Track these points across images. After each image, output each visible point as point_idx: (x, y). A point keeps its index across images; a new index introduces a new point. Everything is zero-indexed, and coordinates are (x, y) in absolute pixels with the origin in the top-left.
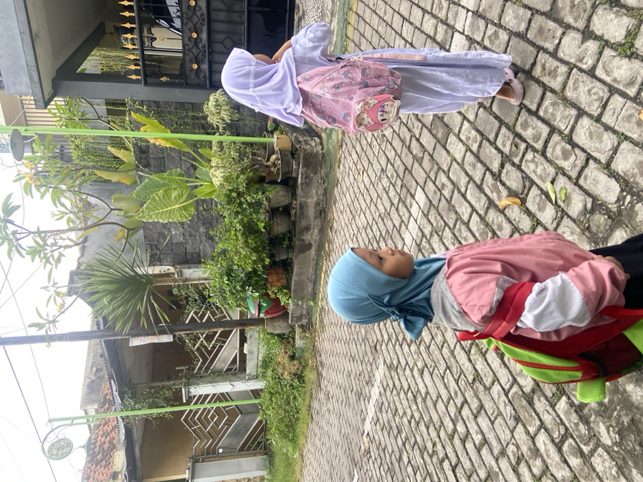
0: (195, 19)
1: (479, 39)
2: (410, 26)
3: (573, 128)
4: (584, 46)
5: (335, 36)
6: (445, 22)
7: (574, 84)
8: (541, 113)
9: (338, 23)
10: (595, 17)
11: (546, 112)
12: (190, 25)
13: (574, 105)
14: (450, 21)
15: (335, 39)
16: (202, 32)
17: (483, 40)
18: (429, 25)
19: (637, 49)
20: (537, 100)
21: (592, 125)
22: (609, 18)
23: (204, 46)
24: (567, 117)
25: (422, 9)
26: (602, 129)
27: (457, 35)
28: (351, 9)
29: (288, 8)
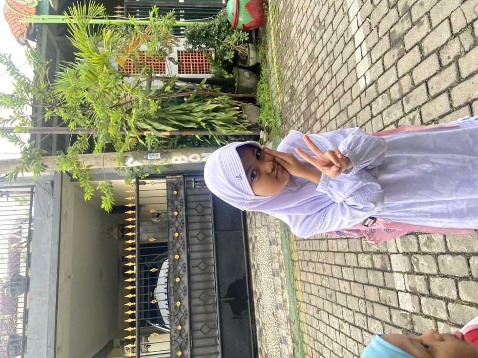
0: (180, 315)
1: (416, 250)
2: (348, 269)
5: (288, 303)
6: (378, 253)
9: (288, 293)
12: (177, 320)
14: (383, 249)
15: (288, 305)
16: (185, 324)
17: (419, 249)
18: (365, 261)
23: (187, 336)
25: (354, 253)
27: (392, 257)
28: (296, 280)
29: (248, 296)
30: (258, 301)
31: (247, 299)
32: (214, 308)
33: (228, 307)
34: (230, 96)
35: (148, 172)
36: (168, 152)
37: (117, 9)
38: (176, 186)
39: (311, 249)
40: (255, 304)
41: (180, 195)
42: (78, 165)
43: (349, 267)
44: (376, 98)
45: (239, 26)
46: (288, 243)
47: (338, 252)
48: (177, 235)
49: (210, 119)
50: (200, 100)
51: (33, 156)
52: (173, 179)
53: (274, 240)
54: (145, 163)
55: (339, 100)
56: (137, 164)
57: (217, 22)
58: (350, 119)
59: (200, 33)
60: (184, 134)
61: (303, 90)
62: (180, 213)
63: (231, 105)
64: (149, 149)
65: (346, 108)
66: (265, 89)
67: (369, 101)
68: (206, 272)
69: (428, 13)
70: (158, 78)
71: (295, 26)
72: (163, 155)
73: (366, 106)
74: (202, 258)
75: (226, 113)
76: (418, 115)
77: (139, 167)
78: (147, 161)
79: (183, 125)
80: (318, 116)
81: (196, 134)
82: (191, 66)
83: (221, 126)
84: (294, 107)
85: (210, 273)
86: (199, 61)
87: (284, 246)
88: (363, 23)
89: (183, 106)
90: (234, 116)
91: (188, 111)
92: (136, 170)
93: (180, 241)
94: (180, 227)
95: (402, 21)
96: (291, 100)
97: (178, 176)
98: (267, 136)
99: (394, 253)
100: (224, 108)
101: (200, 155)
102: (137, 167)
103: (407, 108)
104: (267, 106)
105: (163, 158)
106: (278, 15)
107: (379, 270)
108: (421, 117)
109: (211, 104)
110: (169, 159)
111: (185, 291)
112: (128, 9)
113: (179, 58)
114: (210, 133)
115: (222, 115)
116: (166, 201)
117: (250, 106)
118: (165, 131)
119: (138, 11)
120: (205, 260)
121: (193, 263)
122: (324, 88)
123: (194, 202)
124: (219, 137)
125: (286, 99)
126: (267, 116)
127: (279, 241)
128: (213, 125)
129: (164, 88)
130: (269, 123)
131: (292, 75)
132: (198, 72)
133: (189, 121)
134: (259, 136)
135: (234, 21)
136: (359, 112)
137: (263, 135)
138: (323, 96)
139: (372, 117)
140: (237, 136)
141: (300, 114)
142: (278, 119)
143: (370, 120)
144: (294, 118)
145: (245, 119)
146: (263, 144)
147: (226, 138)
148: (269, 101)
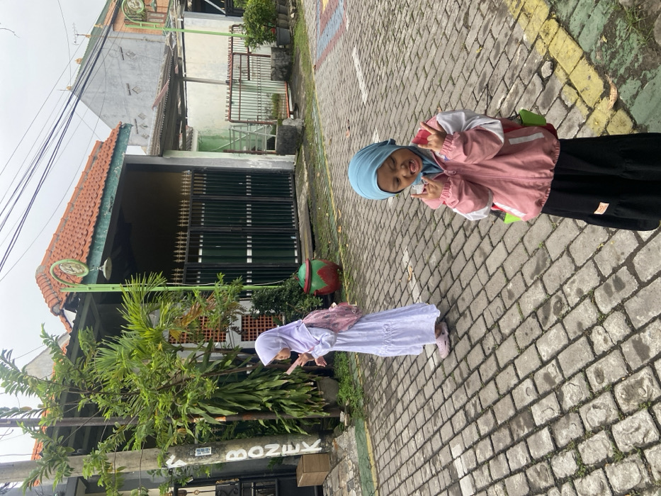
4: (563, 493)
10: (554, 468)
19: (588, 465)
22: (560, 461)
35: (192, 476)
36: (222, 445)
37: (176, 272)
38: (228, 495)
42: (107, 468)
44: (445, 380)
45: (313, 291)
49: (278, 399)
50: (266, 374)
51: (57, 457)
52: (226, 485)
54: (191, 461)
55: (415, 379)
56: (181, 463)
57: (288, 285)
58: (427, 401)
59: (268, 299)
60: (245, 419)
61: (383, 364)
63: (303, 379)
64: (196, 441)
65: (422, 389)
66: (344, 361)
67: (440, 384)
69: (468, 307)
70: (217, 350)
71: (369, 297)
72: (215, 449)
73: (438, 388)
75: (298, 390)
76: (478, 401)
77: (180, 469)
78: (194, 460)
79: (243, 407)
80: (400, 395)
81: (260, 418)
82: (257, 332)
83: (292, 406)
84: (376, 383)
86: (267, 326)
89: (247, 383)
90: (308, 393)
91: (251, 389)
92: (176, 473)
95: (452, 311)
96: (372, 374)
97: (233, 481)
98: (348, 418)
100: (295, 384)
101: (263, 448)
102: (178, 468)
103: (470, 393)
104: (346, 380)
105: (214, 453)
106: (352, 283)
108: (481, 403)
109: (279, 379)
110: (223, 456)
112: (188, 272)
113: (243, 326)
114: (278, 416)
115: (293, 393)
117: (327, 380)
118: (221, 416)
119: (199, 273)
122: (401, 364)
124: (288, 422)
125: (367, 373)
126: (347, 392)
128: (282, 406)
129: (223, 363)
130: (350, 401)
133: (252, 402)
134: (339, 418)
135: (306, 286)
136: (433, 394)
137: (343, 417)
138: (401, 374)
139: (445, 400)
140: (311, 420)
141: (381, 392)
142: (360, 396)
143: (443, 403)
144: (376, 396)
145: (322, 396)
146: (344, 429)
147: (298, 422)
148: (349, 374)
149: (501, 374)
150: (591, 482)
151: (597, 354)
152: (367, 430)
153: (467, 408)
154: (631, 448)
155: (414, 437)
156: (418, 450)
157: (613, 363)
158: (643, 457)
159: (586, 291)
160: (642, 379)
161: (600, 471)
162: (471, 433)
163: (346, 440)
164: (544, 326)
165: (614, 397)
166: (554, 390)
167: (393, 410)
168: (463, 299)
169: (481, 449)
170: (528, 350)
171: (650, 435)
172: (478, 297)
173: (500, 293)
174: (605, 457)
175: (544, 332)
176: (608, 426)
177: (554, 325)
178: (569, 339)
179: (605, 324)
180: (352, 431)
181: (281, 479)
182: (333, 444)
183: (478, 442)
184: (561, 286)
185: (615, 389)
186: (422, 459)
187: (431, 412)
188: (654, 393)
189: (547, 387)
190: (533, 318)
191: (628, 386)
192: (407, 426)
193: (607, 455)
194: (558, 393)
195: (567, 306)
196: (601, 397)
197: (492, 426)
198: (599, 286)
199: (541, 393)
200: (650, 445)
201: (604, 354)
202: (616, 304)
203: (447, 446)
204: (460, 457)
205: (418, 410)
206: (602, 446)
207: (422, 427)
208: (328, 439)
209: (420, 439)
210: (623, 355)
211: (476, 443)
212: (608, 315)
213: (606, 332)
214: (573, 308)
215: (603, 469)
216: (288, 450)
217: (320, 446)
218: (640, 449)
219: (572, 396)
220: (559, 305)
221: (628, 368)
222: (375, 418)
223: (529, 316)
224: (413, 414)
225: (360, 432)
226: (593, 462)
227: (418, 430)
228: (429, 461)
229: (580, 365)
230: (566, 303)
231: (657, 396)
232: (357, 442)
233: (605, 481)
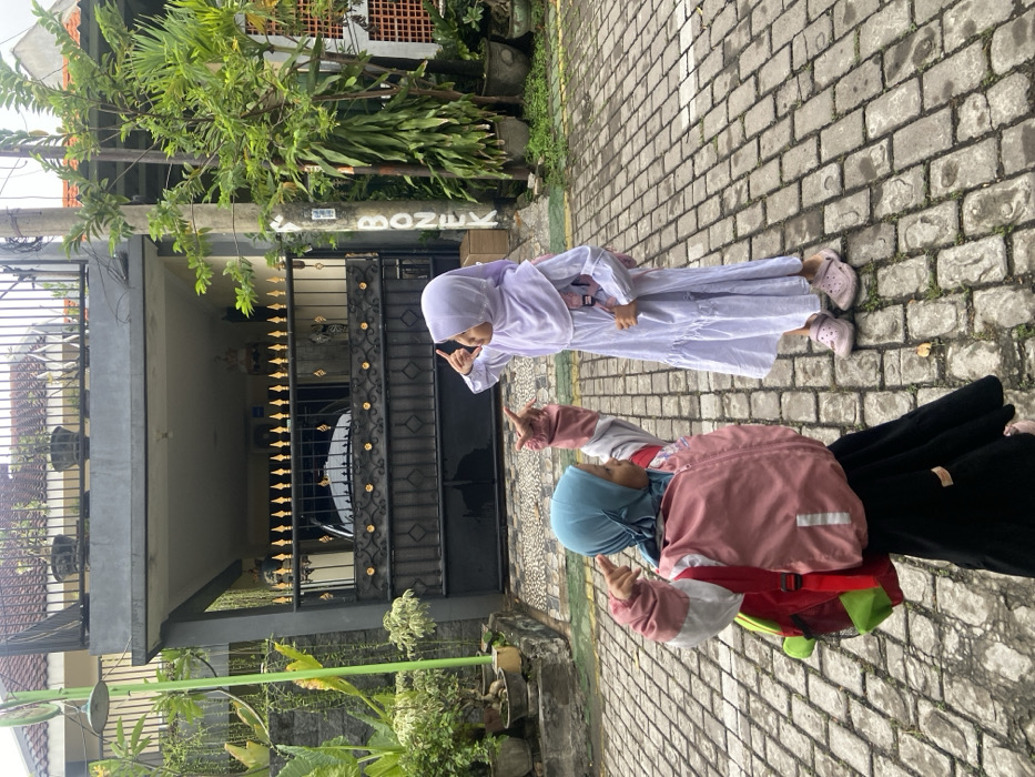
0: (373, 508)
1: (729, 385)
2: (649, 421)
3: (862, 412)
6: (687, 393)
7: (842, 367)
8: (823, 419)
11: (827, 414)
12: (366, 516)
13: (852, 389)
14: (693, 388)
16: (381, 523)
17: (733, 385)
18: (670, 407)
19: (884, 297)
20: (813, 409)
21: (878, 396)
23: (384, 542)
24: (851, 405)
25: (658, 395)
26: (891, 393)
27: (703, 398)
29: (496, 478)
30: (513, 485)
31: (494, 483)
32: (433, 497)
33: (457, 497)
34: (473, 101)
35: (309, 244)
36: (350, 208)
38: (364, 273)
39: (602, 392)
40: (508, 492)
41: (372, 291)
42: (183, 227)
43: (650, 417)
44: (701, 148)
46: (567, 384)
47: (638, 395)
48: (366, 366)
49: (434, 147)
50: (414, 105)
51: (106, 209)
52: (361, 259)
53: (544, 379)
54: (307, 226)
55: (654, 138)
56: (291, 227)
58: (666, 176)
60: (383, 172)
61: (604, 106)
62: (374, 326)
63: (473, 118)
64: (311, 199)
65: (662, 157)
66: (541, 90)
67: (692, 152)
68: (420, 434)
69: (770, 27)
70: (331, 56)
72: (340, 212)
73: (688, 158)
74: (414, 410)
75: (464, 135)
76: (745, 187)
77: (292, 235)
78: (311, 224)
79: (378, 154)
80: (624, 160)
81: (405, 174)
82: (396, 24)
83: (454, 161)
84: (589, 136)
85: (427, 437)
86: (412, 14)
87: (561, 390)
88: (692, 13)
89: (382, 117)
90: (480, 141)
91: (391, 128)
92: (287, 239)
93: (373, 378)
94: (372, 352)
95: (740, 30)
96: (585, 120)
97: (369, 255)
98: (539, 184)
99: (705, 393)
100: (460, 125)
101: (412, 216)
102: (288, 233)
103: (736, 173)
104: (542, 124)
105: (340, 218)
107: (686, 419)
108: (749, 190)
109: (434, 116)
110: (353, 222)
111: (382, 466)
113: (371, 12)
114: (433, 174)
115: (456, 140)
116: (346, 303)
117: (511, 122)
118: (344, 165)
120: (418, 413)
121: (396, 418)
122: (635, 112)
123: (400, 305)
124: (449, 184)
125: (577, 118)
126: (542, 144)
127: (552, 380)
128: (439, 158)
129: (342, 81)
130: (546, 158)
131: (587, 73)
132: (410, 38)
133: (393, 149)
134: (526, 182)
136: (678, 167)
137: (532, 182)
138: (632, 127)
139: (694, 178)
140: (484, 181)
141: (596, 152)
142: (562, 153)
143: (691, 182)
144: (587, 156)
145: (501, 148)
146: (532, 199)
147: (464, 183)
148: (546, 115)
149: (794, 150)
150: (881, 320)
151: (960, 140)
152: (568, 205)
153: (726, 195)
154: (956, 285)
155: (636, 224)
156: (639, 243)
157: (979, 158)
158: (970, 299)
159: (981, 26)
160: (1015, 191)
161: (899, 308)
162: (724, 230)
163: (534, 216)
164: (889, 79)
165: (960, 211)
166: (870, 185)
167: (611, 182)
168: (764, 10)
169: (732, 255)
170: (849, 117)
171: (992, 273)
172: (792, 10)
173: (833, 6)
174: (913, 291)
175: (886, 89)
176: (935, 250)
177: (905, 80)
178: (922, 108)
179: (991, 93)
180: (545, 203)
181: (437, 257)
182: (515, 218)
183: (730, 244)
184: (942, 11)
185: (966, 199)
186: (643, 255)
187: (669, 192)
188: (1025, 214)
189: (860, 180)
190: (876, 62)
191: (988, 197)
192: (629, 207)
193: (917, 290)
194: (875, 191)
195: (939, 50)
196: (941, 207)
197: (757, 225)
198: (1008, 21)
199: (847, 187)
200: (987, 286)
201: (971, 142)
202: (1023, 60)
203: (683, 244)
204: (699, 260)
205: (650, 187)
206: (915, 276)
207: (651, 213)
208: (508, 210)
209: (645, 228)
210: (1000, 148)
211: (727, 245)
212: (1001, 77)
213: (988, 106)
214: (947, 56)
215: (905, 306)
216: (447, 222)
217: (495, 219)
218: (969, 289)
219: (894, 199)
220: (925, 47)
221: (1001, 169)
222: (581, 188)
223: (869, 58)
224: (641, 191)
225: (556, 205)
226: (894, 294)
227: (644, 216)
228: (653, 258)
229: (924, 154)
230: (939, 45)
231: (1026, 219)
232: (550, 220)
233: (900, 322)
